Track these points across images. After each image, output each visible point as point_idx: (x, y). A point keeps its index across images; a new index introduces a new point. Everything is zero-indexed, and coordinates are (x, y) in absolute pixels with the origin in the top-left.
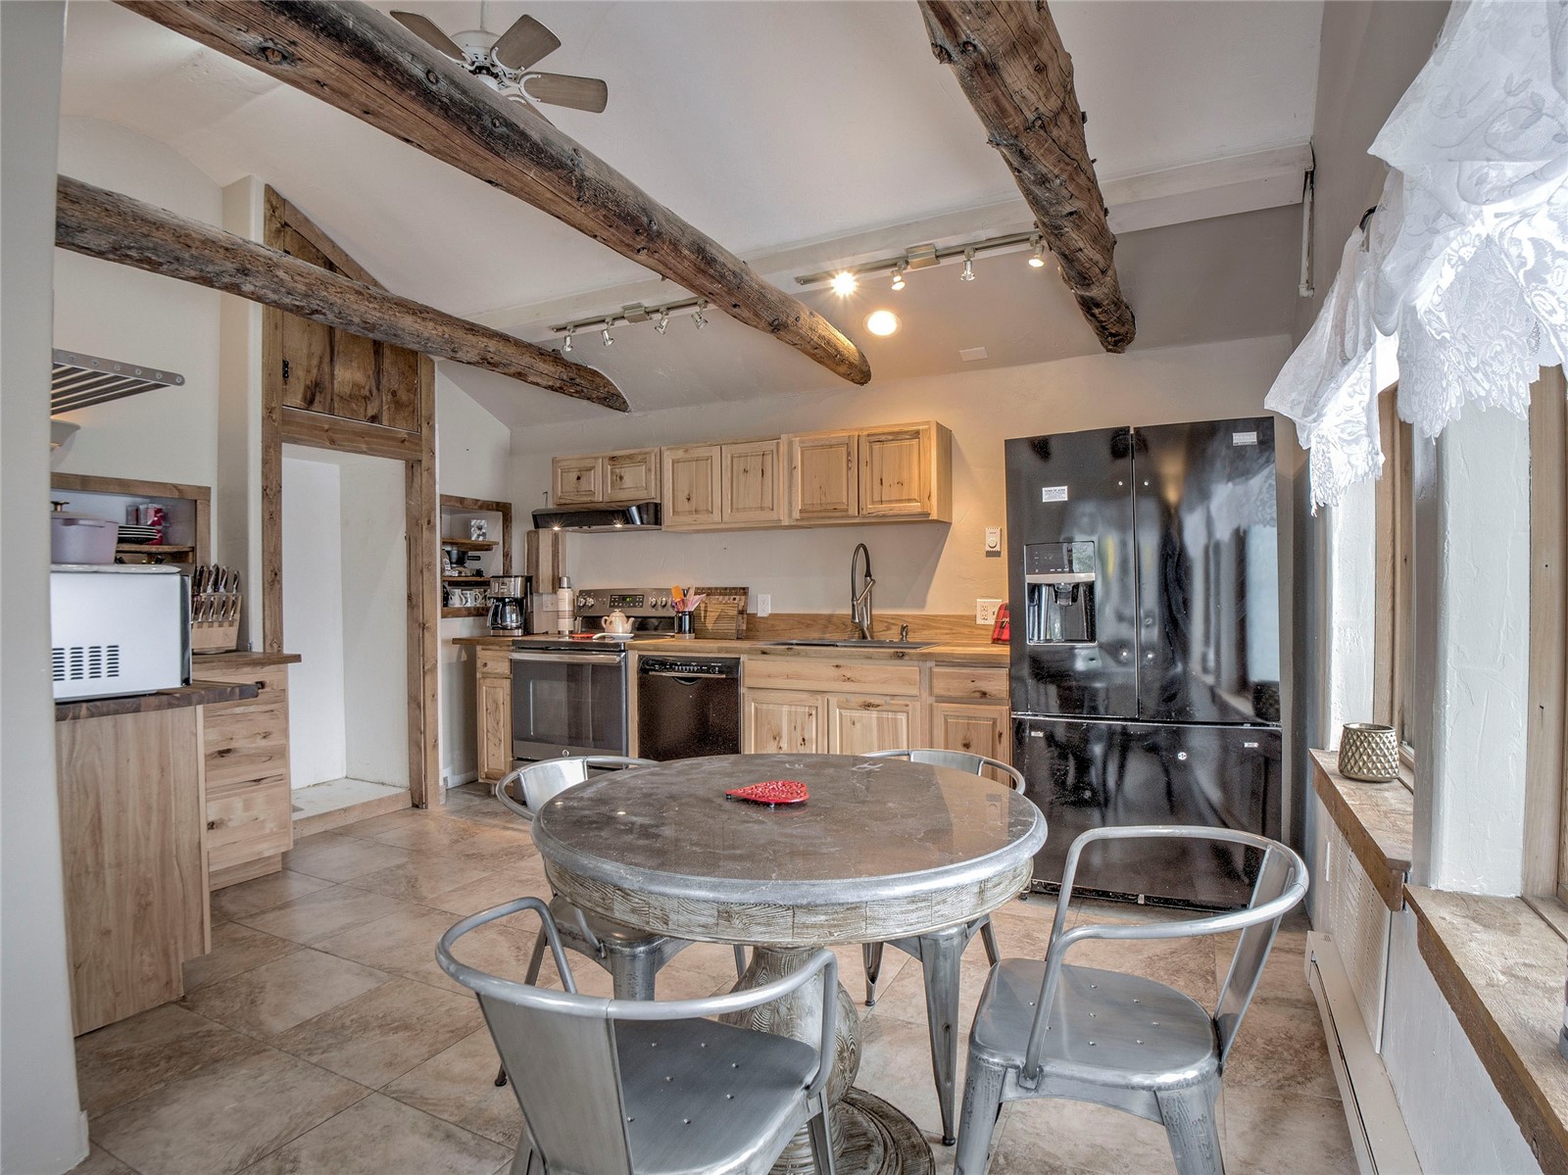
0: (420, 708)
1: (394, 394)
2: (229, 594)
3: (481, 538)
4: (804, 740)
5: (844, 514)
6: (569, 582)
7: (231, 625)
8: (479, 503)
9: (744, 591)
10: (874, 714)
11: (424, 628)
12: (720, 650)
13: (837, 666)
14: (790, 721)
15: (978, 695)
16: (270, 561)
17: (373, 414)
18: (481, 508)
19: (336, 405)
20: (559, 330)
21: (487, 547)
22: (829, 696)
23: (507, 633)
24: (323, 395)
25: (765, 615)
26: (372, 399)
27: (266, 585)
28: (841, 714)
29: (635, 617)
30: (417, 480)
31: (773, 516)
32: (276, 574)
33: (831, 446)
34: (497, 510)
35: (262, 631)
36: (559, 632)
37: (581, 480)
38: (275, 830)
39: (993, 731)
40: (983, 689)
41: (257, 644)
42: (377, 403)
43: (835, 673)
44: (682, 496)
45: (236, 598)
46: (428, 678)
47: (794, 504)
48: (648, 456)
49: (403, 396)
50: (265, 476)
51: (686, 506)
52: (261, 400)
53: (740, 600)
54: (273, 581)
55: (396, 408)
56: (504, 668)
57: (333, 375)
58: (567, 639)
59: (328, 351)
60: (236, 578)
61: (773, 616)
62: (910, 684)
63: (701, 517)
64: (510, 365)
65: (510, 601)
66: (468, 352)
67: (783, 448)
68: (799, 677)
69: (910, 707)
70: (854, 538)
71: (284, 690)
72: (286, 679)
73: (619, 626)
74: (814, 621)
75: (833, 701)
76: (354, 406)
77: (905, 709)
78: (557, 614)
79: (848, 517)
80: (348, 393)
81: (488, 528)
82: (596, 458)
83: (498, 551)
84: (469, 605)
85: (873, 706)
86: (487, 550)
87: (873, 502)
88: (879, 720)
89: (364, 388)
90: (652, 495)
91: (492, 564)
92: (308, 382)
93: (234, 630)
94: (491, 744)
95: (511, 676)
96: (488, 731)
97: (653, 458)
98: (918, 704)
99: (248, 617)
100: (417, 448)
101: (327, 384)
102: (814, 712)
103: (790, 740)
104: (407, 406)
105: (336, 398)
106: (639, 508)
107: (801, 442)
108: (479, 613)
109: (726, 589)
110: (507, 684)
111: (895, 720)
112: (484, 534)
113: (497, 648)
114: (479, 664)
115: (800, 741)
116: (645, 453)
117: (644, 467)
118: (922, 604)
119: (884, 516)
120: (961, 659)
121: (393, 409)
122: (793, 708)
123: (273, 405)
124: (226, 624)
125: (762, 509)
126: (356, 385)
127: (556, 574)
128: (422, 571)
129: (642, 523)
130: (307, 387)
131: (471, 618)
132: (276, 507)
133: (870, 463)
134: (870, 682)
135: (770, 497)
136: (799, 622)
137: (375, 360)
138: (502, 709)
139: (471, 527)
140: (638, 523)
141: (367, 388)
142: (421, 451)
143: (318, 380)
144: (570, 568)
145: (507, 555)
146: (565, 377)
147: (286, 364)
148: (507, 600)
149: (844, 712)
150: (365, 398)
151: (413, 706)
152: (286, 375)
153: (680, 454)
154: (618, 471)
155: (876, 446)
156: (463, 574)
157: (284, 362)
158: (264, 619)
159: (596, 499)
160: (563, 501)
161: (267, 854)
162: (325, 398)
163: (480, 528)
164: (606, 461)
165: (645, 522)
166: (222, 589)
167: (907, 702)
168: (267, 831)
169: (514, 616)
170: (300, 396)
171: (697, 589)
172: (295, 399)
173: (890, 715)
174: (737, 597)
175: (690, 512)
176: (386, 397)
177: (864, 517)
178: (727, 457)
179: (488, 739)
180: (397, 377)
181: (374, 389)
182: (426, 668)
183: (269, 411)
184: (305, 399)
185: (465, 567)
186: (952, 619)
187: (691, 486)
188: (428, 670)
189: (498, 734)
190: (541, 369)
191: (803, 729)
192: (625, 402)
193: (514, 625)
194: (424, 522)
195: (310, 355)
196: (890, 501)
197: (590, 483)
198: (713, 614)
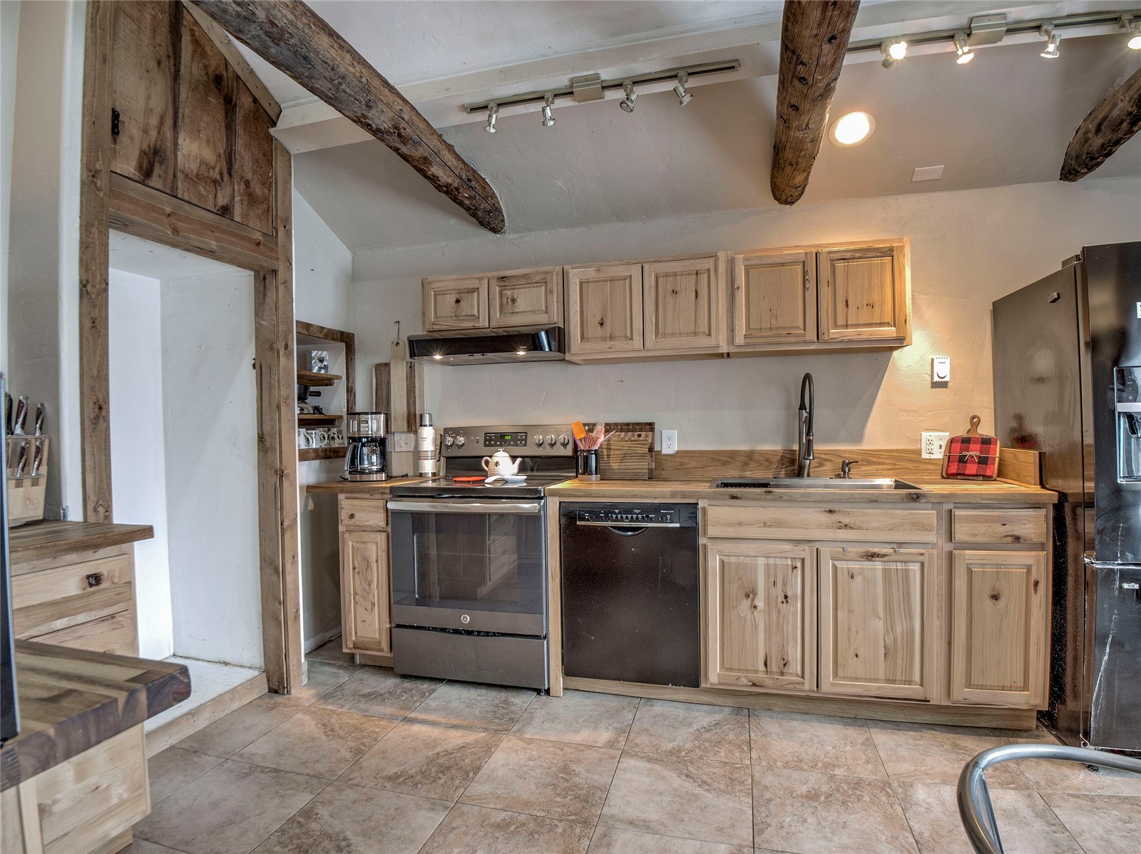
0: (278, 573)
1: (247, 183)
2: (29, 437)
3: (323, 371)
4: (786, 597)
5: (800, 339)
6: (431, 419)
7: (35, 483)
8: (325, 331)
9: (650, 426)
10: (878, 565)
11: (281, 477)
12: (674, 494)
13: (830, 511)
14: (767, 575)
15: (1009, 539)
16: (92, 388)
17: (224, 204)
18: (326, 337)
19: (179, 184)
20: (474, 109)
21: (328, 382)
22: (817, 545)
23: (365, 477)
24: (163, 167)
25: (671, 452)
26: (223, 184)
27: (87, 423)
28: (835, 568)
29: (523, 457)
30: (271, 295)
31: (711, 342)
32: (100, 408)
33: (783, 265)
34: (342, 341)
35: (80, 489)
36: (421, 475)
37: (461, 302)
38: (125, 796)
39: (1028, 580)
40: (1016, 533)
41: (74, 510)
42: (228, 191)
43: (826, 518)
44: (593, 321)
45: (42, 443)
46: (287, 537)
47: (737, 328)
48: (548, 276)
49: (258, 190)
50: (85, 265)
51: (599, 332)
52: (79, 158)
53: (647, 436)
54: (97, 417)
55: (249, 203)
56: (378, 519)
57: (176, 144)
58: (430, 484)
59: (171, 111)
60: (39, 413)
61: (679, 454)
62: (927, 530)
63: (619, 344)
64: (420, 144)
65: (368, 442)
66: (382, 111)
67: (722, 267)
68: (779, 524)
69: (927, 555)
70: (800, 368)
71: (130, 582)
72: (130, 566)
73: (504, 467)
74: (732, 458)
75: (826, 551)
76: (202, 189)
77: (921, 558)
78: (417, 455)
79: (805, 342)
80: (195, 171)
81: (330, 361)
82: (481, 279)
83: (341, 387)
84: (314, 446)
85: (878, 555)
86: (327, 385)
87: (836, 326)
88: (886, 572)
89: (214, 168)
90: (556, 318)
91: (334, 402)
92: (145, 146)
93: (39, 492)
94: (360, 609)
95: (389, 529)
96: (356, 593)
97: (555, 278)
98: (935, 551)
99: (59, 470)
100: (273, 255)
101: (169, 154)
102: (799, 565)
103: (768, 598)
104: (262, 202)
105: (180, 176)
106: (547, 332)
107: (745, 259)
108: (329, 454)
109: (628, 424)
110: (381, 539)
111: (907, 571)
112: (326, 367)
113: (367, 496)
114: (343, 515)
115: (781, 598)
116: (546, 273)
117: (543, 288)
118: (859, 438)
119: (850, 341)
120: (991, 499)
121: (245, 203)
122: (771, 561)
123: (98, 167)
124: (27, 482)
125: (695, 334)
126: (203, 162)
127: (412, 410)
128: (278, 407)
129: (550, 350)
130: (143, 153)
131: (318, 461)
132: (100, 311)
133: (833, 283)
134: (873, 529)
135: (706, 321)
136: (713, 459)
137: (227, 136)
138: (375, 569)
139: (312, 359)
140: (547, 350)
141: (217, 170)
142: (277, 259)
143: (158, 146)
144: (429, 402)
145: (350, 391)
146: (464, 177)
147: (115, 116)
148: (364, 440)
149: (838, 564)
150: (215, 182)
151: (269, 571)
152: (115, 130)
153: (590, 273)
154: (509, 293)
155: (839, 265)
156: (306, 411)
157: (114, 111)
158: (84, 473)
159: (480, 325)
160: (437, 327)
161: (114, 834)
162: (166, 172)
163: (321, 360)
164: (494, 283)
165: (553, 348)
166: (18, 430)
167: (922, 551)
168: (115, 801)
169: (374, 458)
170: (134, 163)
171: (606, 425)
172: (128, 165)
173: (900, 566)
174: (643, 434)
175: (604, 339)
176: (239, 187)
177: (826, 342)
178: (650, 276)
179: (356, 603)
180: (251, 164)
181: (225, 172)
182: (286, 524)
183: (91, 176)
184: (140, 167)
185: (306, 403)
186: (896, 454)
187: (604, 309)
188: (288, 526)
189: (370, 596)
190: (445, 159)
191: (785, 584)
192: (503, 221)
193: (375, 468)
194: (281, 346)
195: (148, 111)
196: (858, 325)
197: (472, 307)
198: (617, 452)
